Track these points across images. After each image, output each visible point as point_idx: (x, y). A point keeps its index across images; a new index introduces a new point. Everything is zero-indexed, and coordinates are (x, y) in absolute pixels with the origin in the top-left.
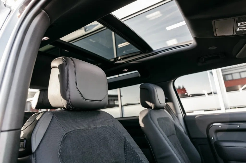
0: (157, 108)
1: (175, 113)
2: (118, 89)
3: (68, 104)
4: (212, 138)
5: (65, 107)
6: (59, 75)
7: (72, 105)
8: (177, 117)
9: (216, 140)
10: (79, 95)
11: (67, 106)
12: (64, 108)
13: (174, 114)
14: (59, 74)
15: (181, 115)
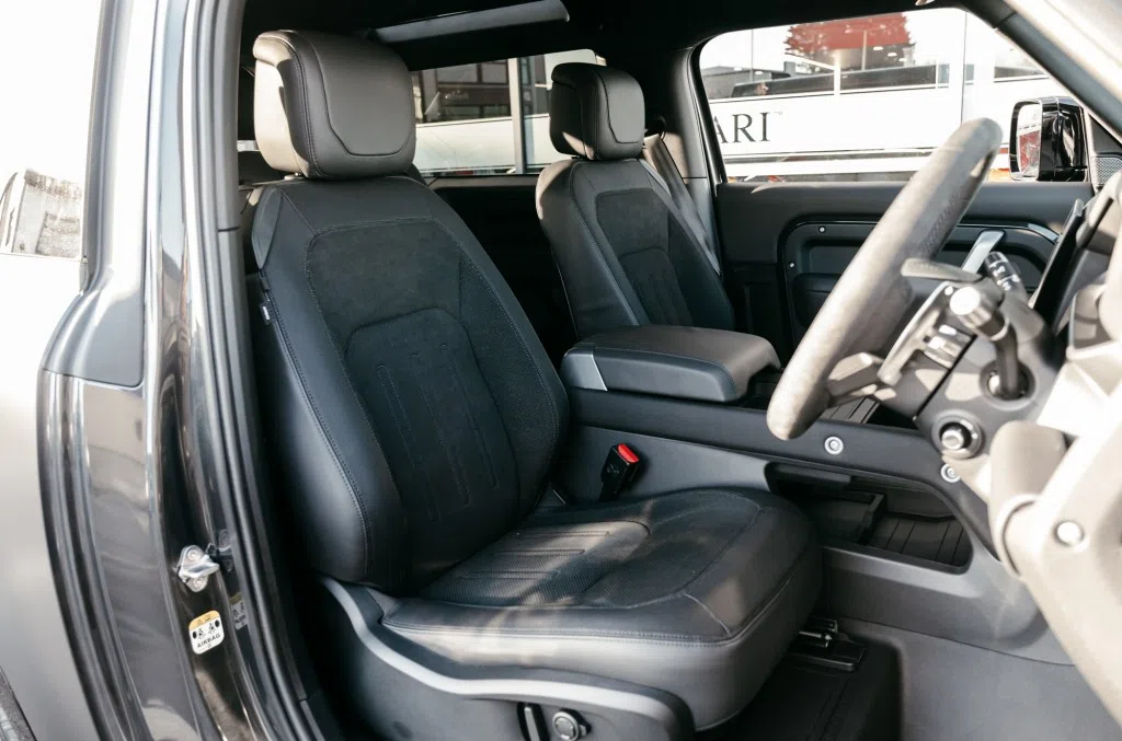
0: (607, 158)
1: (683, 174)
2: (473, 66)
3: (312, 168)
4: (792, 265)
5: (306, 174)
6: (281, 89)
7: (321, 169)
8: (688, 187)
9: (800, 271)
10: (337, 143)
11: (310, 171)
12: (302, 175)
13: (679, 178)
14: (282, 85)
15: (706, 182)
